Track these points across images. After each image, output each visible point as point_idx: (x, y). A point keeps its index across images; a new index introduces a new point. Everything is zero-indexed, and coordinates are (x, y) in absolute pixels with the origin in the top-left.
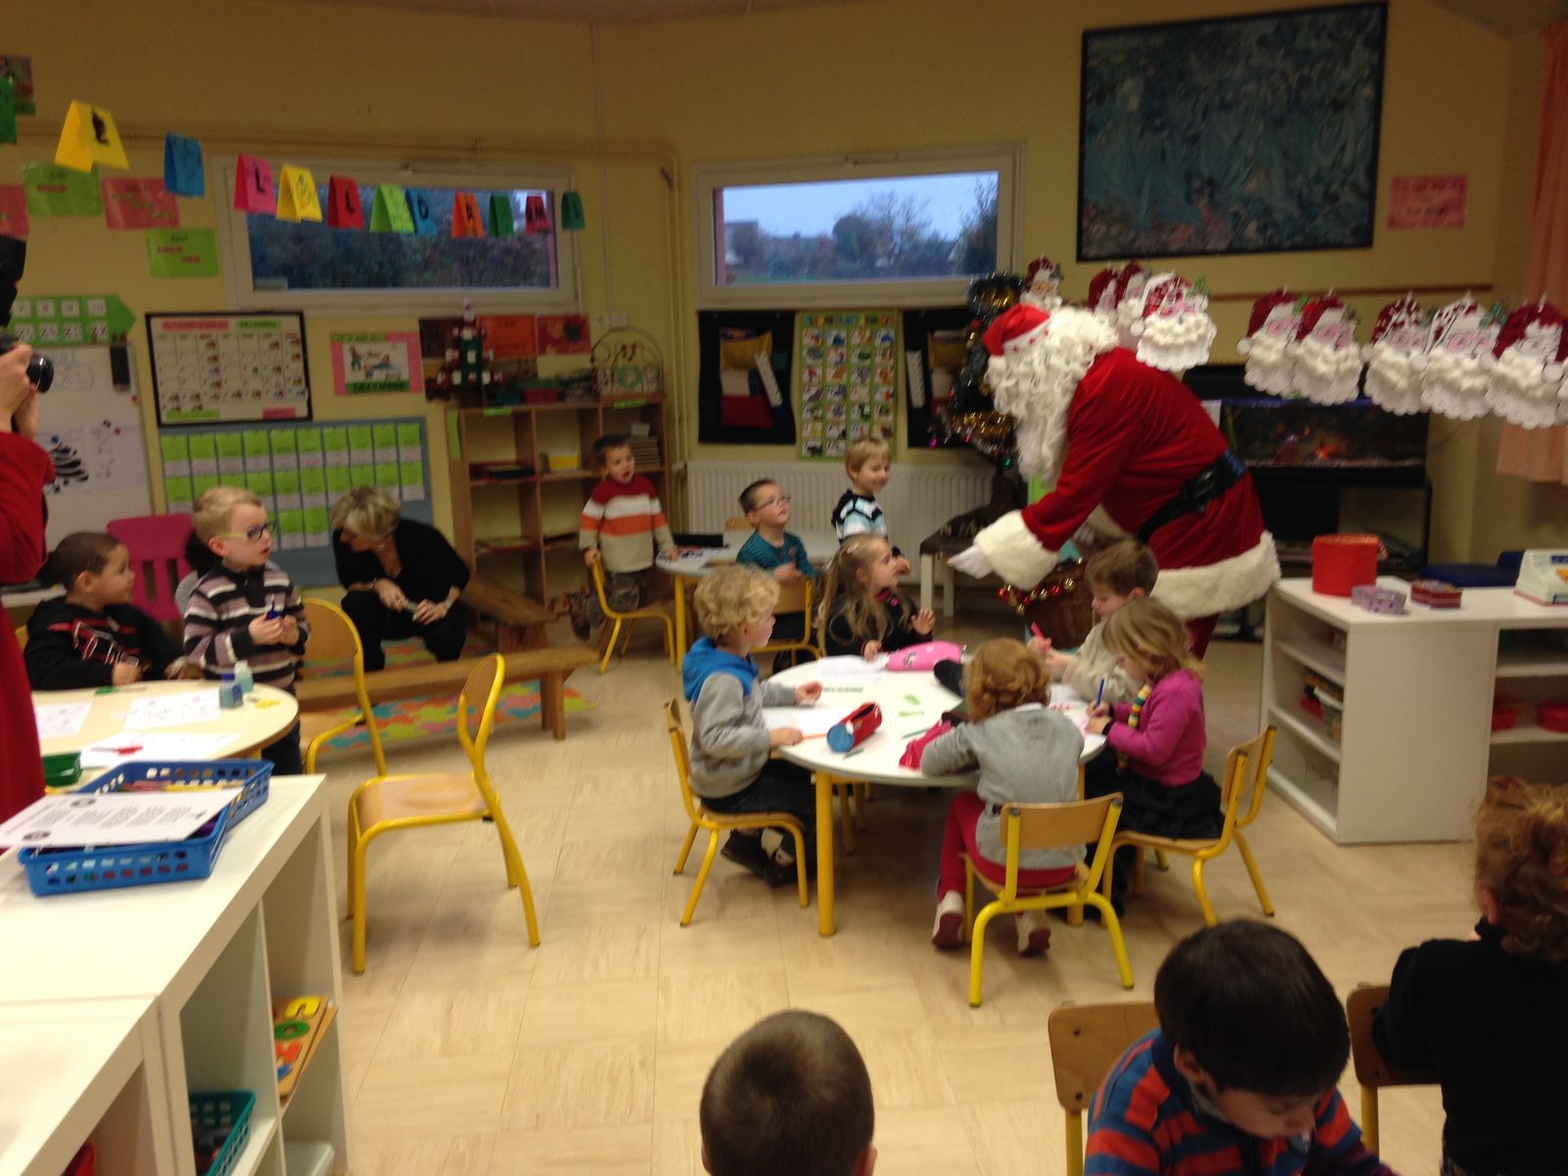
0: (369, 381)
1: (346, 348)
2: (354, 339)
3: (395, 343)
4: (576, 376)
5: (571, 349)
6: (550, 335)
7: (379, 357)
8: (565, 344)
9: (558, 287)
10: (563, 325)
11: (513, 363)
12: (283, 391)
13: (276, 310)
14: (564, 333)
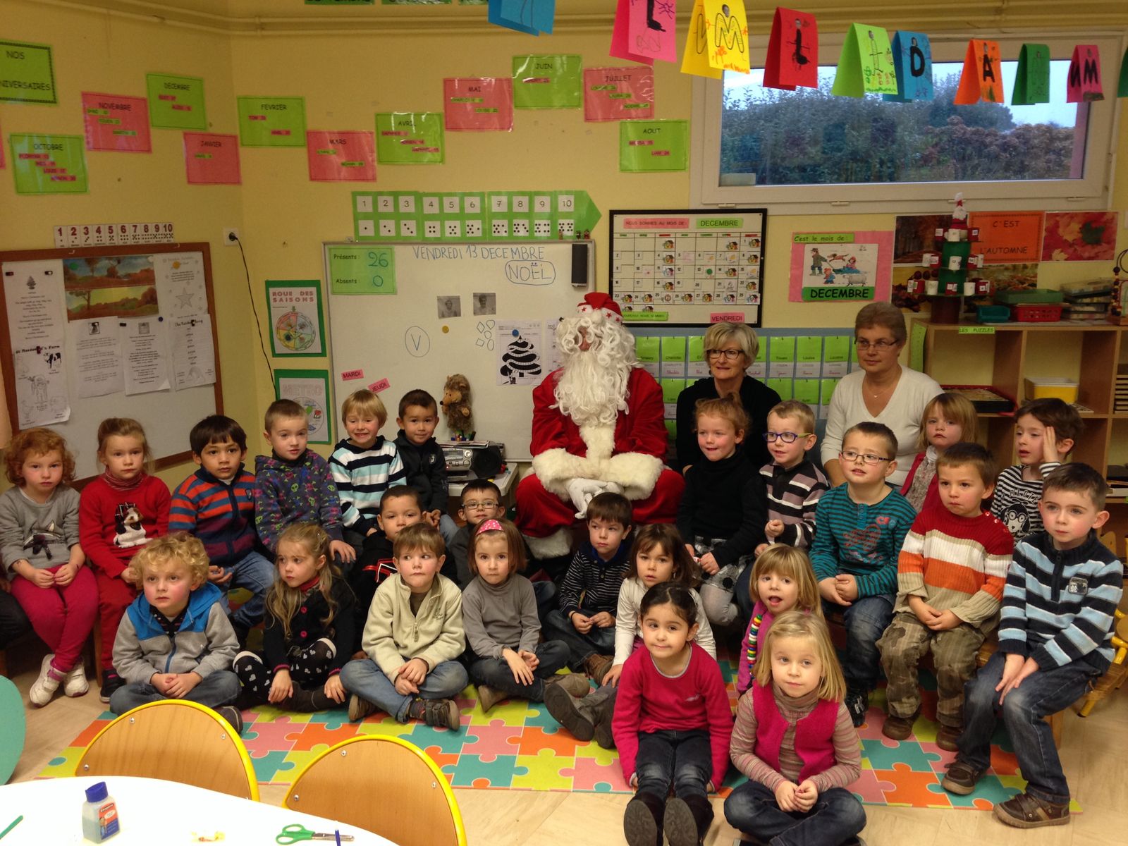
0: (830, 285)
1: (808, 249)
2: (819, 240)
3: (864, 245)
4: (1091, 289)
5: (1086, 255)
6: (1062, 237)
7: (844, 260)
8: (1079, 249)
9: (1082, 178)
10: (1080, 226)
11: (1007, 269)
12: (734, 294)
13: (739, 207)
14: (1080, 235)
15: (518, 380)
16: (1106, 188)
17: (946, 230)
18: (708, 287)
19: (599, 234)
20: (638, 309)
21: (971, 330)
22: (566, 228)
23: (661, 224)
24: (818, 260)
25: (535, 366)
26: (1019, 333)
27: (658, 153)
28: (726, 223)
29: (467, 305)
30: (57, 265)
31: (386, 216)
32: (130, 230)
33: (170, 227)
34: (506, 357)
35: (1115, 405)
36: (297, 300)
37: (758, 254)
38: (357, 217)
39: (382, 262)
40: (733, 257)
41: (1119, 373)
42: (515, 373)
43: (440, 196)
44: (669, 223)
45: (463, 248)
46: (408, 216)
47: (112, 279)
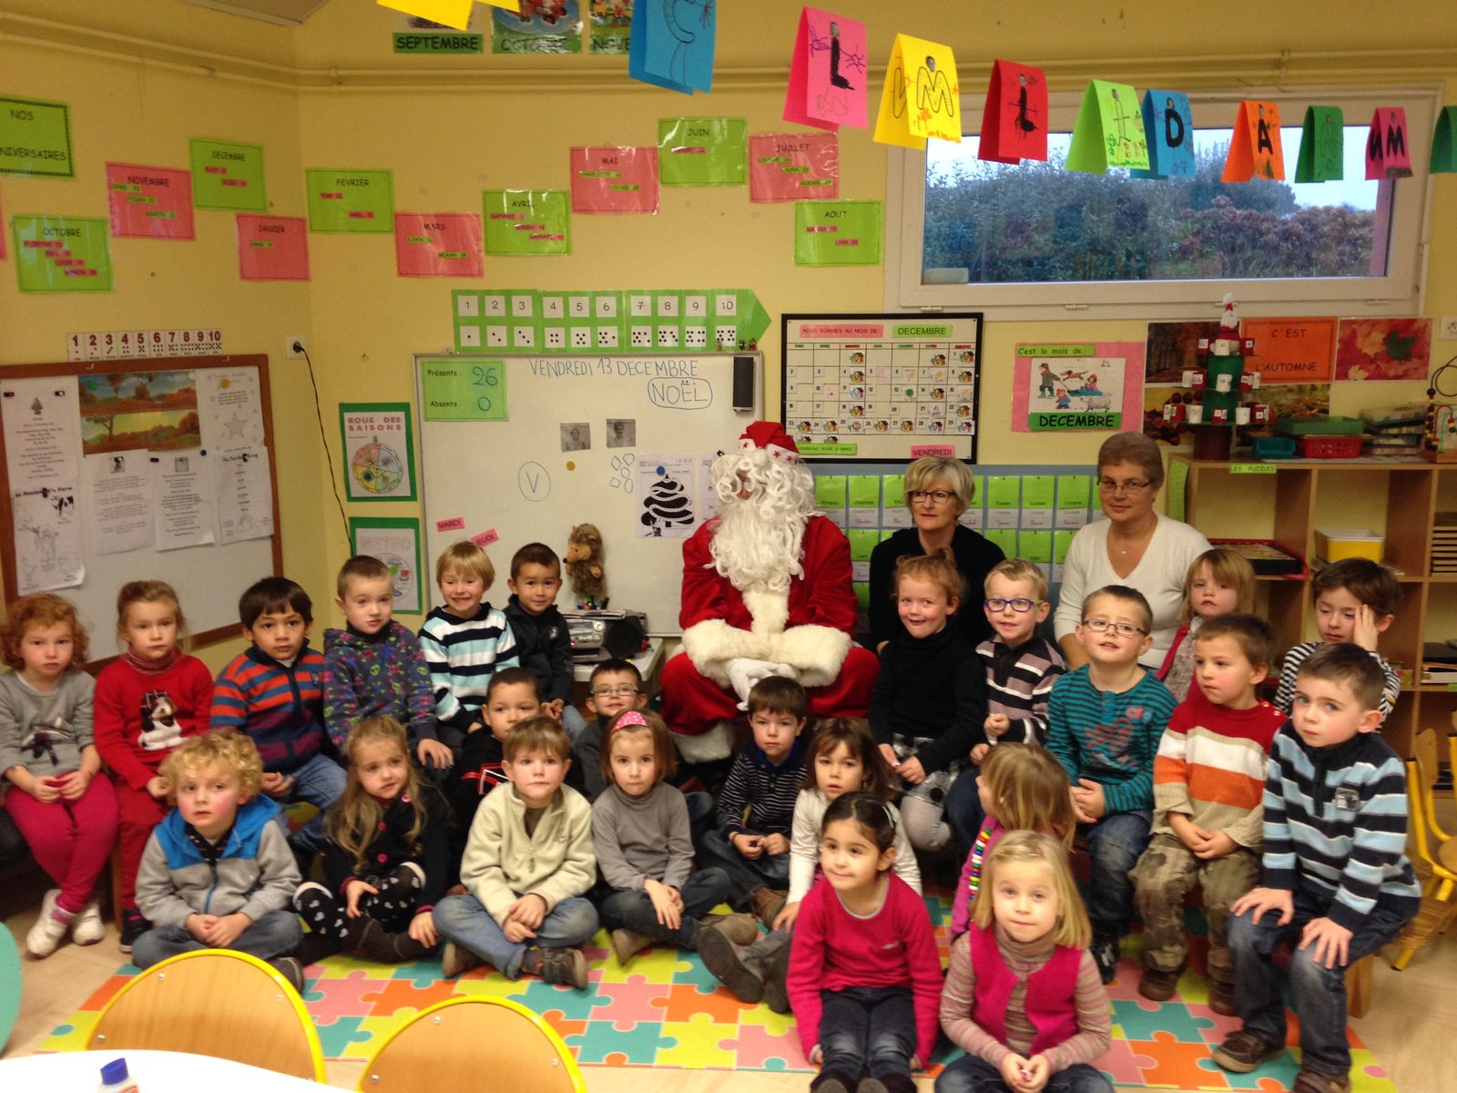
0: (1063, 411)
1: (1036, 364)
2: (1049, 353)
3: (1108, 360)
4: (1398, 416)
5: (1392, 373)
6: (1361, 350)
7: (1081, 378)
8: (1383, 366)
9: (1385, 274)
10: (1384, 336)
11: (1290, 390)
12: (942, 421)
13: (946, 311)
14: (1384, 348)
15: (664, 531)
16: (1417, 288)
17: (1212, 341)
18: (908, 411)
19: (768, 344)
20: (818, 439)
21: (1245, 468)
22: (726, 336)
23: (848, 331)
24: (1048, 378)
25: (687, 513)
26: (1307, 473)
27: (844, 242)
28: (930, 331)
29: (599, 434)
30: (71, 384)
31: (495, 321)
32: (165, 338)
33: (217, 335)
34: (649, 502)
35: (1432, 565)
36: (380, 428)
37: (972, 371)
38: (458, 322)
39: (490, 380)
40: (939, 374)
41: (1436, 524)
42: (661, 522)
43: (565, 296)
44: (857, 331)
45: (594, 362)
46: (523, 321)
47: (142, 401)
